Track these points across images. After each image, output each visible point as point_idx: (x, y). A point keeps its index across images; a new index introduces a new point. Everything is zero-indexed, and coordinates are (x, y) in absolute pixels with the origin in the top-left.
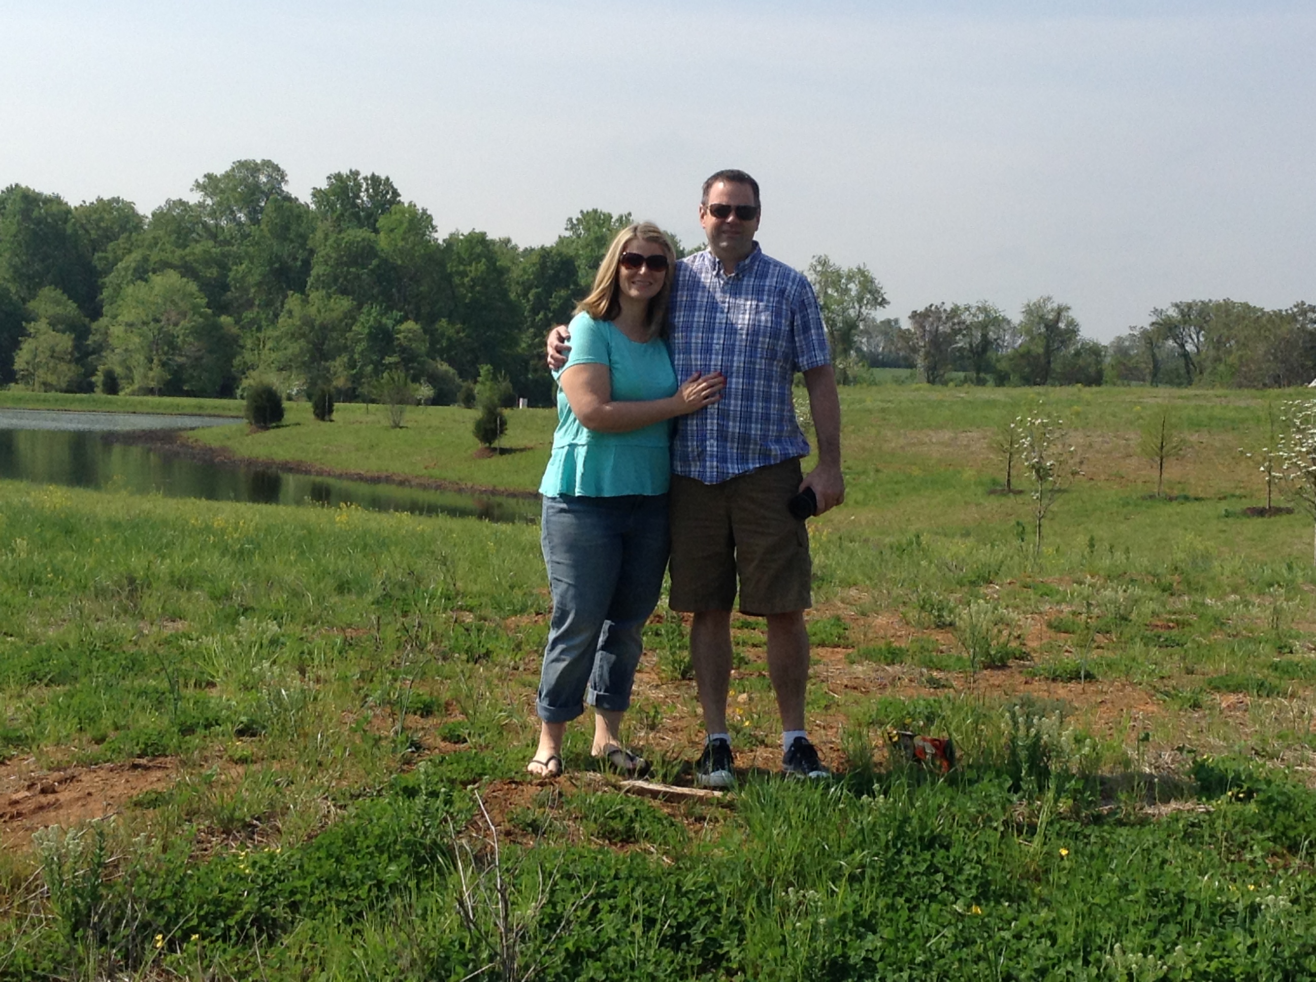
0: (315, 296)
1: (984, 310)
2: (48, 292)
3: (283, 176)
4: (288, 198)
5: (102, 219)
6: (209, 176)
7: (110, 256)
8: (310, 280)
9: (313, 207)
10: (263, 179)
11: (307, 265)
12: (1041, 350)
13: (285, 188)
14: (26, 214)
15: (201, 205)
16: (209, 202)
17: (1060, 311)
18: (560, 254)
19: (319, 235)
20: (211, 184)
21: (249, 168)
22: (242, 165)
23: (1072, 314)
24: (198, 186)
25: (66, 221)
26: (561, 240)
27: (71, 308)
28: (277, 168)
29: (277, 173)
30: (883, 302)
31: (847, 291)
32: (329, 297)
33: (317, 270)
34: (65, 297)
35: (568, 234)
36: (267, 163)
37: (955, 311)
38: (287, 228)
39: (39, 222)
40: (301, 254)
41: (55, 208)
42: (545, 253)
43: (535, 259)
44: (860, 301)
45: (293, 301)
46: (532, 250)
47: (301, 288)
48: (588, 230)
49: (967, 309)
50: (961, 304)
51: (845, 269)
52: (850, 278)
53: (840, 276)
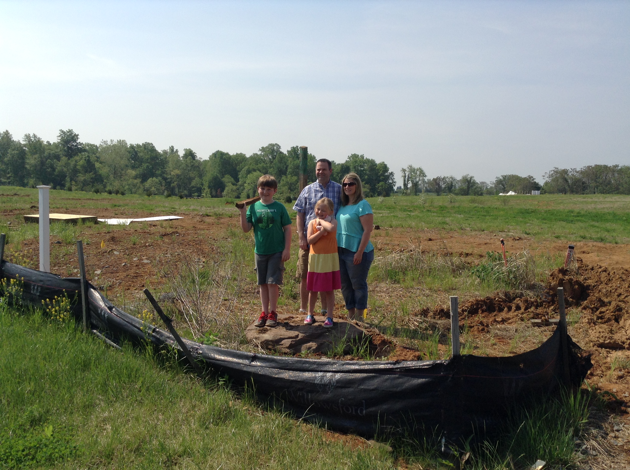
0: (289, 176)
1: (452, 178)
2: (227, 176)
3: (280, 147)
4: (281, 153)
5: (238, 159)
6: (263, 148)
7: (241, 167)
8: (288, 173)
9: (287, 155)
10: (275, 148)
11: (286, 168)
12: (466, 188)
13: (280, 150)
14: (221, 158)
15: (261, 154)
16: (263, 153)
17: (471, 178)
18: (346, 165)
19: (289, 162)
20: (263, 149)
21: (272, 145)
22: (271, 145)
23: (474, 178)
24: (260, 150)
25: (230, 159)
26: (347, 161)
27: (232, 180)
28: (278, 145)
29: (279, 147)
30: (426, 176)
31: (416, 173)
32: (292, 176)
33: (289, 170)
34: (231, 177)
35: (348, 160)
36: (276, 144)
37: (444, 178)
38: (281, 160)
39: (224, 159)
40: (285, 166)
41: (228, 156)
42: (342, 165)
43: (340, 166)
44: (420, 176)
45: (284, 178)
46: (339, 164)
47: (285, 174)
48: (353, 159)
49: (447, 177)
50: (446, 176)
51: (416, 168)
52: (417, 170)
53: (415, 170)
